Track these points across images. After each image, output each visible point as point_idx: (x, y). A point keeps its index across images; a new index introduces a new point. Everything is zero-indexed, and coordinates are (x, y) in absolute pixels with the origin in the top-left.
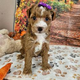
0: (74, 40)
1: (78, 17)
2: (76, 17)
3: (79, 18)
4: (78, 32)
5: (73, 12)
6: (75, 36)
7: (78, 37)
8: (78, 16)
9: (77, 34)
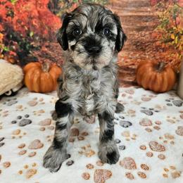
0: (124, 72)
1: (130, 16)
2: (126, 16)
3: (132, 19)
4: (132, 53)
5: (120, 6)
6: (126, 62)
7: (133, 64)
8: (130, 14)
9: (130, 56)
